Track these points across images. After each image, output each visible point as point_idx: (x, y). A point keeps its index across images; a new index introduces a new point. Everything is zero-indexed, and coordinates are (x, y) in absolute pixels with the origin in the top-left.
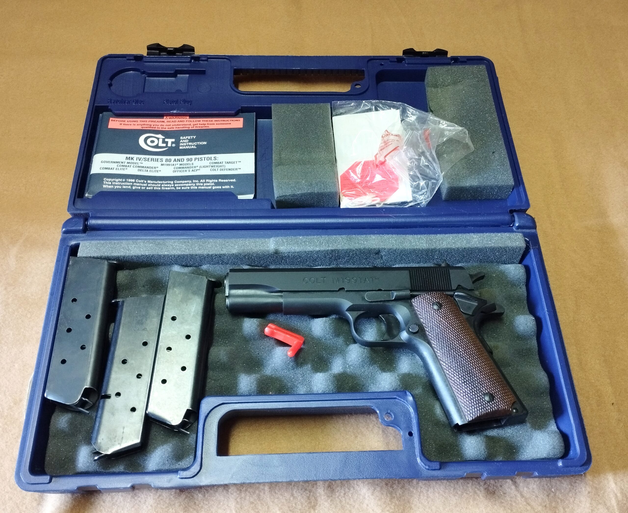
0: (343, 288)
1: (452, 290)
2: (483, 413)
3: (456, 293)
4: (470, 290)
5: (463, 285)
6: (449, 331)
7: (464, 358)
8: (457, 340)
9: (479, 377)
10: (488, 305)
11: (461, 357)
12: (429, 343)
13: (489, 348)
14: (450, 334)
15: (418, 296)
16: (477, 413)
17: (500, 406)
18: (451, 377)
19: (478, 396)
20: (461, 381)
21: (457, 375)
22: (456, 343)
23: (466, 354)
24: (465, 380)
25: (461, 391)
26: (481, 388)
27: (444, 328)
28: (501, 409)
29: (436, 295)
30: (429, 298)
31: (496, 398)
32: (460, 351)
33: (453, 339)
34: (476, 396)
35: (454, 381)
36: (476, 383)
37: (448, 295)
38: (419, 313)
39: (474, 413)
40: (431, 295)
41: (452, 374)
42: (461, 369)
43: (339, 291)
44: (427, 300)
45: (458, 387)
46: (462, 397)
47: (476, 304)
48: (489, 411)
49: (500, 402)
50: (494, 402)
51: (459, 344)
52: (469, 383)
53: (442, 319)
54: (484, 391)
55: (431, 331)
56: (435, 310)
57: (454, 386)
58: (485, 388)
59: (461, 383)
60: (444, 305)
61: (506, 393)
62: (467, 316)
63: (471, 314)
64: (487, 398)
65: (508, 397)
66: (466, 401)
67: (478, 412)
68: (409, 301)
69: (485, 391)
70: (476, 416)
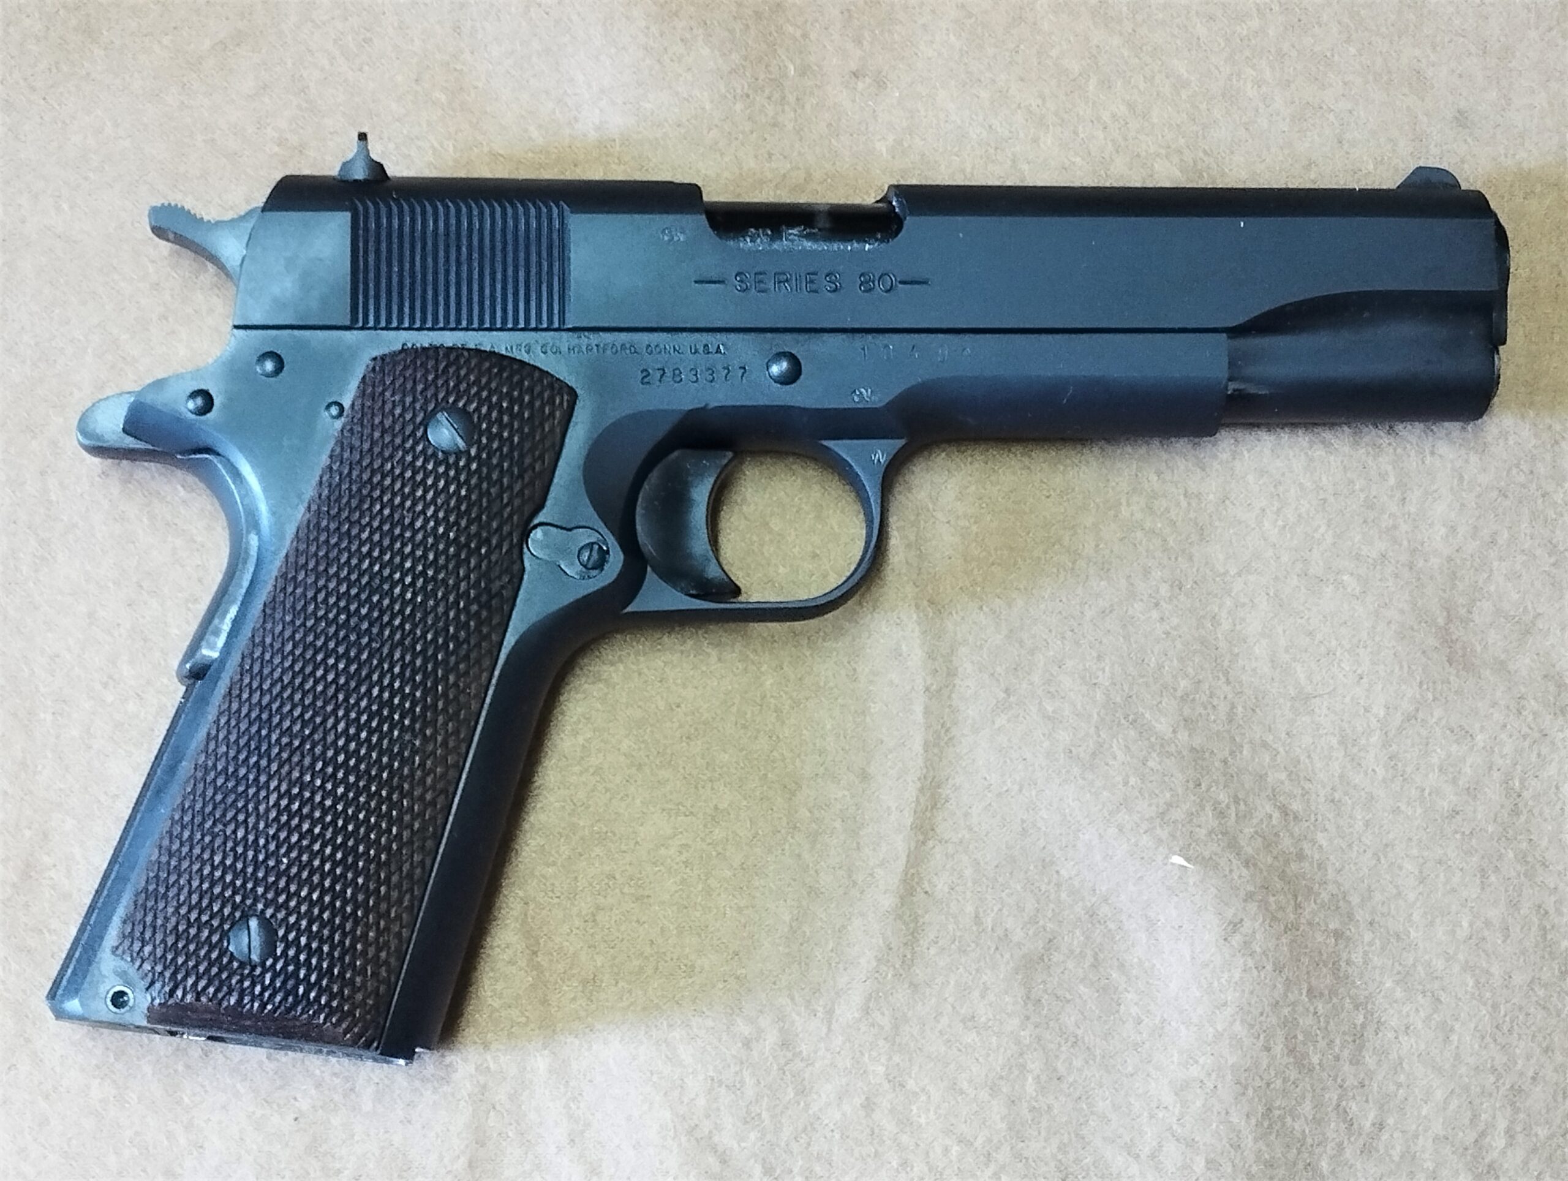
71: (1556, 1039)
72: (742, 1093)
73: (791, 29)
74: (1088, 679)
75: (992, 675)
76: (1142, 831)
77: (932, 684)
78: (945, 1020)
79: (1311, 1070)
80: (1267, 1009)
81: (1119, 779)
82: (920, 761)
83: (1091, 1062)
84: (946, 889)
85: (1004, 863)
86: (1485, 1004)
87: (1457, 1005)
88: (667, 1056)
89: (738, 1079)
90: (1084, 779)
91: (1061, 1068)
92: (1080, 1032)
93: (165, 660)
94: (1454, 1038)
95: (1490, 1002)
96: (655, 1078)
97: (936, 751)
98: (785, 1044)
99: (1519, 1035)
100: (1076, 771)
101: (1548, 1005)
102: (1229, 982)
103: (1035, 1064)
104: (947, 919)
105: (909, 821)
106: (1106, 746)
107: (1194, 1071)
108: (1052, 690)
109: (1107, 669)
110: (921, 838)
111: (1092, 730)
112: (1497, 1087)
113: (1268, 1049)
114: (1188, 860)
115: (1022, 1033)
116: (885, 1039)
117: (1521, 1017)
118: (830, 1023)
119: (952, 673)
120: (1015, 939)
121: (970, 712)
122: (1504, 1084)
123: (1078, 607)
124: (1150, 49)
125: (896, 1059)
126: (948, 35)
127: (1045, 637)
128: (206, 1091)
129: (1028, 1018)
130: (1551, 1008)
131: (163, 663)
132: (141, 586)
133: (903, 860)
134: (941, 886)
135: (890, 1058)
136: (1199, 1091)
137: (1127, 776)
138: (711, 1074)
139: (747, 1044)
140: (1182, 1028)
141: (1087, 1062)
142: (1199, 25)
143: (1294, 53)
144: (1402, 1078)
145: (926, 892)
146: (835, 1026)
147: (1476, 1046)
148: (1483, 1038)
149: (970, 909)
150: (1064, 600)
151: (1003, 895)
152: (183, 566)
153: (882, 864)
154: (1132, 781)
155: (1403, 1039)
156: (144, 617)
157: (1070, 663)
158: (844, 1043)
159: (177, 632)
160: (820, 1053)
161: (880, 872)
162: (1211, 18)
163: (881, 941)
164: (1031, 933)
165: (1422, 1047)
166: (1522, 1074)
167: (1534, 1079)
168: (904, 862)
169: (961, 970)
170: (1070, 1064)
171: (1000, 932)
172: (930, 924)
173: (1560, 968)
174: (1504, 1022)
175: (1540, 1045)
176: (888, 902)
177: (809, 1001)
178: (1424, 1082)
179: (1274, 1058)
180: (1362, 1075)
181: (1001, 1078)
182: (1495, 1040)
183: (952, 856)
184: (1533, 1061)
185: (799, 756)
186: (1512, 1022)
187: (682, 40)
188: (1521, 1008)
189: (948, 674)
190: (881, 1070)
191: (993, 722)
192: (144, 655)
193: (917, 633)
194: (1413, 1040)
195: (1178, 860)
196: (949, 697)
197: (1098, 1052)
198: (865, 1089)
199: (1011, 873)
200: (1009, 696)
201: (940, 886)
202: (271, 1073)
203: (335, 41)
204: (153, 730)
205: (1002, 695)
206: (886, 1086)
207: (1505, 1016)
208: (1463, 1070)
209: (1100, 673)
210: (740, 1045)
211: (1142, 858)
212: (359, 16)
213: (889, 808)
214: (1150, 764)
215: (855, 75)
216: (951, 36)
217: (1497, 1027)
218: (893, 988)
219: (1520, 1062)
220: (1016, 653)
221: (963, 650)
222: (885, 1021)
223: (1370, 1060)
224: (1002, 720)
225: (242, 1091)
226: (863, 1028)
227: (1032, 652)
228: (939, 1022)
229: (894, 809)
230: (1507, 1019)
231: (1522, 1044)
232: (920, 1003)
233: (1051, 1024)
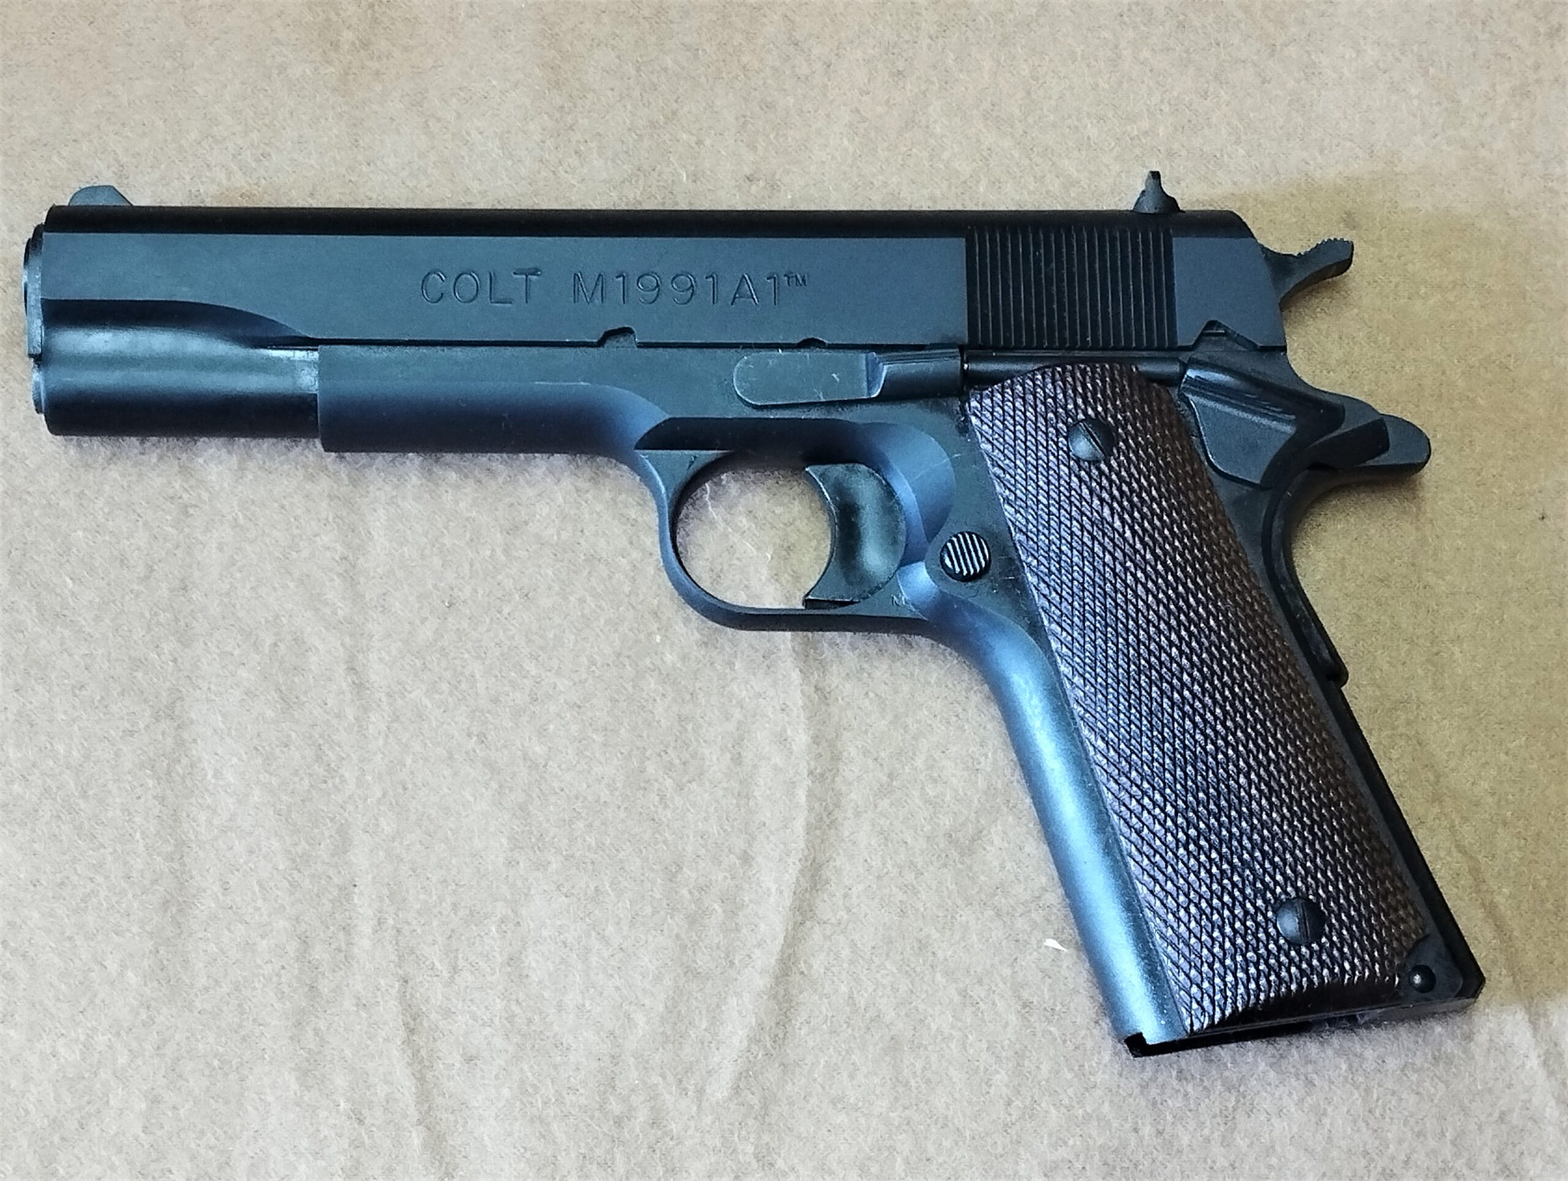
0: (625, 331)
1: (1171, 350)
2: (1262, 996)
3: (1191, 373)
4: (1264, 349)
5: (1231, 323)
6: (1139, 574)
7: (1198, 719)
8: (1173, 622)
9: (1260, 820)
10: (1345, 429)
11: (1184, 714)
12: (1036, 630)
13: (1326, 654)
14: (1140, 590)
15: (1002, 381)
16: (1235, 995)
17: (1347, 966)
18: (1126, 814)
19: (1246, 912)
20: (1175, 837)
21: (1155, 804)
22: (1164, 642)
23: (1208, 700)
24: (1192, 832)
25: (1169, 886)
26: (1265, 870)
27: (1115, 559)
28: (1351, 980)
29: (1093, 380)
30: (1055, 399)
31: (1331, 926)
32: (1183, 684)
33: (1152, 616)
34: (1238, 911)
35: (1138, 833)
36: (1243, 847)
37: (1151, 378)
38: (999, 472)
39: (1218, 997)
40: (1064, 382)
41: (1131, 796)
42: (1179, 772)
43: (601, 343)
44: (1041, 408)
45: (1154, 864)
46: (1170, 916)
47: (1289, 429)
48: (1293, 987)
49: (1351, 947)
50: (1321, 946)
51: (1179, 649)
52: (1211, 847)
53: (1106, 512)
54: (1278, 890)
55: (1050, 573)
56: (1078, 460)
57: (1139, 858)
58: (1283, 874)
59: (1173, 845)
60: (1127, 433)
61: (1385, 899)
62: (1237, 491)
63: (1258, 482)
64: (1289, 923)
65: (1393, 917)
66: (1186, 935)
67: (1241, 990)
68: (956, 405)
69: (1285, 892)
70: (1228, 1012)
71: (1428, 1125)
72: (613, 1171)
73: (685, 136)
74: (970, 764)
75: (876, 759)
76: (1017, 915)
77: (816, 768)
78: (814, 1100)
79: (1180, 1152)
80: (1137, 1091)
81: (996, 863)
82: (802, 845)
83: (961, 1143)
84: (822, 971)
85: (881, 944)
86: (1357, 1088)
87: (1330, 1089)
88: (540, 1133)
89: (609, 1157)
90: (962, 863)
91: (931, 1149)
92: (950, 1113)
93: (51, 744)
94: (1327, 1121)
95: (1363, 1086)
96: (528, 1155)
97: (818, 832)
98: (654, 1123)
99: (1392, 1119)
100: (954, 854)
101: (1421, 1090)
102: (1098, 1064)
103: (904, 1143)
104: (820, 999)
105: (788, 903)
106: (985, 832)
107: (1062, 1153)
108: (935, 775)
109: (990, 755)
110: (800, 919)
111: (973, 816)
112: (1369, 1171)
113: (1136, 1130)
114: (1061, 943)
115: (891, 1115)
116: (755, 1118)
117: (1393, 1102)
118: (700, 1101)
119: (836, 758)
120: (887, 1019)
121: (853, 796)
122: (1375, 1167)
123: (964, 693)
124: (1040, 149)
125: (766, 1138)
126: (841, 139)
127: (929, 722)
128: (81, 1163)
129: (896, 1099)
130: (1424, 1092)
131: (48, 745)
132: (29, 673)
133: (781, 940)
134: (818, 965)
135: (760, 1137)
136: (1067, 1172)
137: (1004, 861)
138: (583, 1151)
139: (618, 1122)
140: (1052, 1109)
141: (957, 1144)
142: (1089, 126)
143: (1184, 153)
144: (1274, 1161)
145: (802, 973)
146: (705, 1104)
147: (1349, 1130)
148: (1355, 1122)
149: (844, 989)
150: (950, 686)
151: (878, 976)
152: (70, 655)
153: (759, 945)
154: (1009, 865)
155: (1274, 1120)
156: (31, 703)
157: (953, 749)
158: (714, 1122)
159: (63, 717)
160: (690, 1132)
161: (757, 953)
162: (1101, 119)
163: (754, 1020)
164: (902, 1013)
165: (1295, 1129)
166: (1393, 1158)
167: (1406, 1162)
168: (782, 942)
169: (831, 1050)
170: (940, 1145)
171: (872, 1013)
172: (804, 1004)
173: (1433, 1053)
174: (1377, 1106)
175: (1412, 1130)
176: (762, 982)
177: (681, 1081)
178: (1296, 1165)
179: (1141, 1139)
180: (1232, 1158)
181: (870, 1158)
182: (1367, 1124)
183: (830, 937)
184: (1405, 1145)
185: (681, 838)
186: (1384, 1107)
187: (576, 152)
188: (1393, 1093)
189: (832, 759)
190: (750, 1149)
191: (876, 806)
192: (31, 739)
193: (803, 719)
194: (1285, 1124)
195: (1052, 943)
196: (833, 781)
197: (967, 1133)
198: (734, 1168)
199: (887, 955)
200: (892, 780)
201: (815, 967)
202: (146, 1146)
203: (234, 156)
204: (36, 811)
205: (885, 779)
206: (755, 1164)
207: (1378, 1100)
208: (1335, 1153)
209: (982, 759)
210: (612, 1122)
211: (1017, 941)
212: (259, 131)
213: (768, 889)
214: (1027, 849)
215: (749, 179)
216: (845, 139)
217: (1370, 1112)
218: (763, 1067)
219: (1391, 1146)
220: (900, 738)
221: (847, 735)
222: (754, 1100)
223: (1242, 1143)
224: (884, 804)
225: (117, 1163)
226: (732, 1106)
227: (915, 738)
228: (808, 1102)
229: (773, 890)
230: (1380, 1102)
231: (1394, 1128)
232: (790, 1084)
233: (921, 1105)
